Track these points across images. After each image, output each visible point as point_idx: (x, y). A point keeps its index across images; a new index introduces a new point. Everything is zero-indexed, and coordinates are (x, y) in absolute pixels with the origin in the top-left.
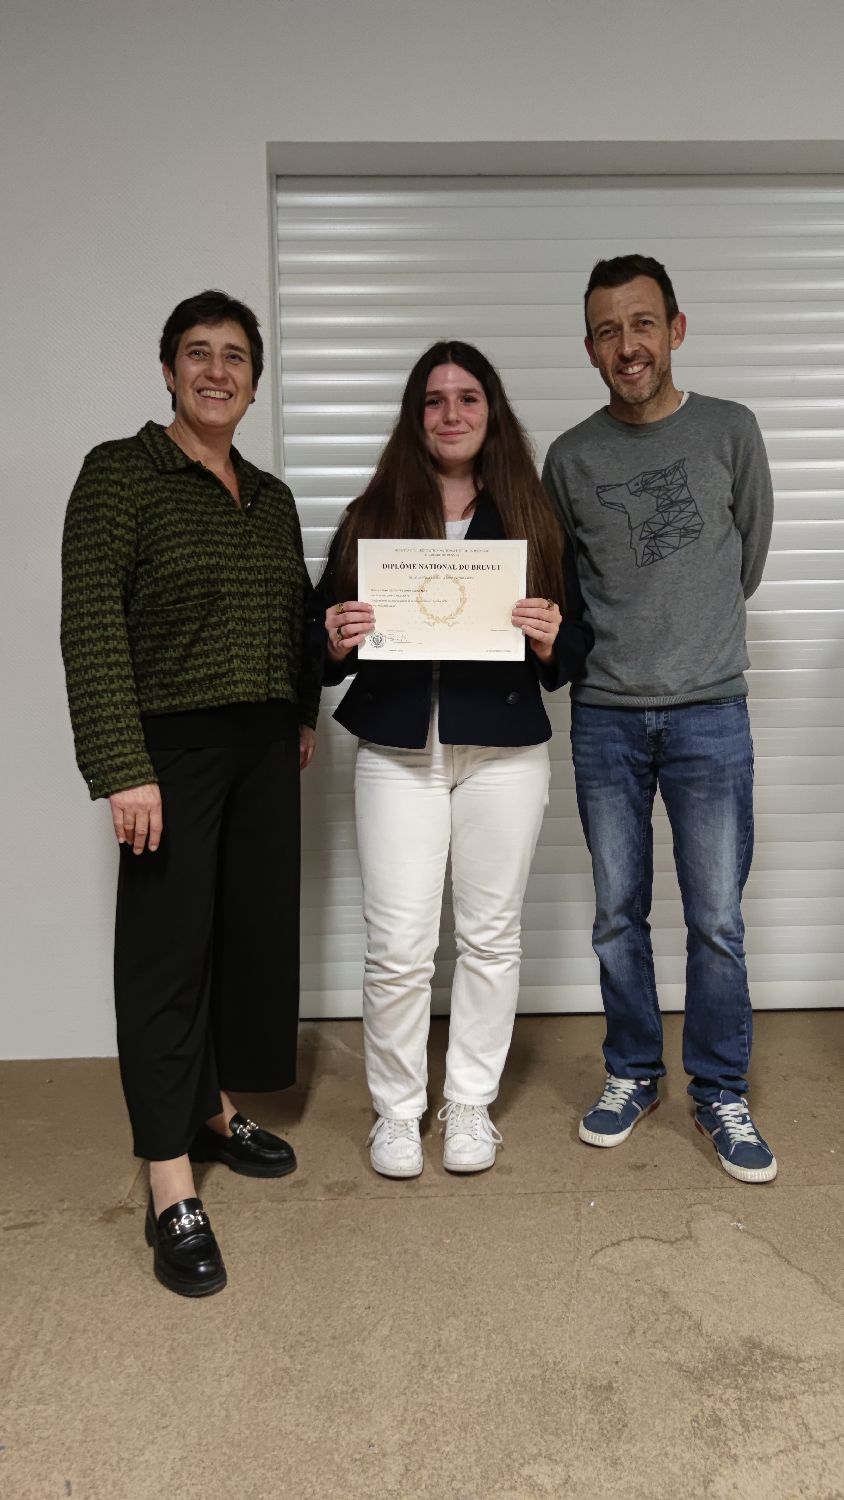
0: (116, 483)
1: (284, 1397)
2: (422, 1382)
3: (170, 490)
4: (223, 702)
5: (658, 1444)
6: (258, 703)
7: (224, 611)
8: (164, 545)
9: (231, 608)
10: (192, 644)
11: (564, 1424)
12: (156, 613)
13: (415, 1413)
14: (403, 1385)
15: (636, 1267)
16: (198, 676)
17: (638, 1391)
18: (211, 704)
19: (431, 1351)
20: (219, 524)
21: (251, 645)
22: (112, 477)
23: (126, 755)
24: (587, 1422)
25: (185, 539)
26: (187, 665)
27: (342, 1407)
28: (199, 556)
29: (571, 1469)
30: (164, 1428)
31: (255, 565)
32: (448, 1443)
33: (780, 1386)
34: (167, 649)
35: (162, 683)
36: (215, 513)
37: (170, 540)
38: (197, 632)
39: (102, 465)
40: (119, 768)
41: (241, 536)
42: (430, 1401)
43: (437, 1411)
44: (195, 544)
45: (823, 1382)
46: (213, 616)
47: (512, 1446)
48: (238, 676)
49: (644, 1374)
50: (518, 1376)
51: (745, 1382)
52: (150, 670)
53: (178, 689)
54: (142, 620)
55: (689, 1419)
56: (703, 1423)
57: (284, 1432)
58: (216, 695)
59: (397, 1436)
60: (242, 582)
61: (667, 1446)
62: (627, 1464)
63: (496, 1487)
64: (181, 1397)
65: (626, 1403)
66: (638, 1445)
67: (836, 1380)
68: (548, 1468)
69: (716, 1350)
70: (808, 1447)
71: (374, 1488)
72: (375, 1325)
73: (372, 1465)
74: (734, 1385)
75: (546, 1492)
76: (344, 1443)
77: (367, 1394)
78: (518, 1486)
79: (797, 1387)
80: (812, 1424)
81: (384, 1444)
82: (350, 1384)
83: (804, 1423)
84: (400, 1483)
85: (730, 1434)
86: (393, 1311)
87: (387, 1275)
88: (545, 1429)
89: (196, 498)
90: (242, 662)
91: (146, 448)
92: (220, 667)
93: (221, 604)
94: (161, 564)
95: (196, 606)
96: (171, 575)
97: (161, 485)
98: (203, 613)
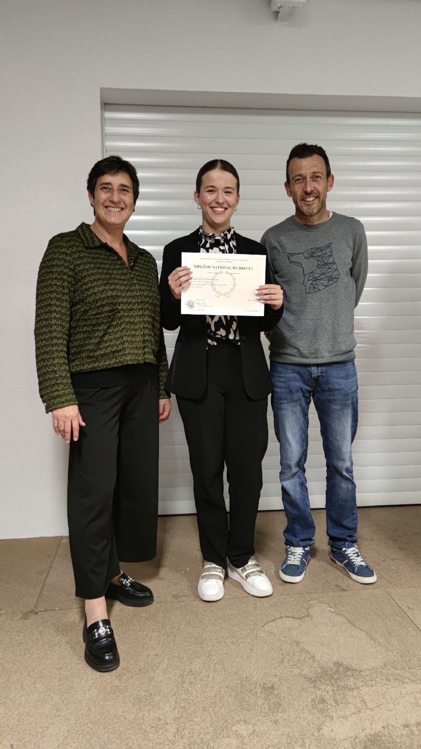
0: (63, 253)
2: (183, 689)
3: (91, 258)
4: (120, 365)
5: (296, 713)
6: (139, 365)
7: (120, 319)
8: (90, 285)
9: (123, 317)
10: (104, 336)
11: (252, 705)
12: (86, 320)
13: (181, 703)
14: (174, 691)
15: (284, 631)
16: (107, 351)
17: (286, 689)
18: (114, 366)
19: (187, 674)
20: (117, 274)
21: (135, 335)
23: (59, 390)
24: (263, 704)
25: (100, 282)
26: (101, 346)
27: (145, 702)
28: (107, 291)
29: (255, 726)
30: (58, 716)
31: (136, 295)
32: (197, 717)
33: (352, 683)
34: (91, 338)
35: (89, 356)
36: (114, 269)
37: (92, 283)
38: (106, 330)
39: (57, 244)
40: (55, 398)
41: (129, 280)
42: (187, 698)
43: (191, 702)
44: (105, 285)
45: (372, 681)
46: (114, 321)
47: (228, 717)
48: (127, 351)
49: (288, 681)
50: (229, 684)
51: (336, 682)
53: (97, 358)
54: (79, 324)
55: (310, 700)
56: (317, 702)
57: (117, 716)
58: (117, 361)
59: (172, 715)
60: (129, 304)
61: (300, 713)
62: (282, 723)
63: (221, 737)
64: (66, 702)
65: (280, 694)
66: (287, 714)
67: (378, 680)
68: (244, 726)
69: (322, 668)
70: (366, 710)
71: (162, 740)
72: (160, 664)
73: (161, 728)
74: (330, 684)
75: (244, 737)
76: (146, 720)
77: (157, 696)
78: (231, 735)
79: (360, 684)
80: (367, 701)
81: (166, 719)
82: (149, 691)
83: (363, 700)
84: (175, 736)
85: (330, 707)
86: (168, 656)
87: (165, 639)
88: (243, 708)
89: (105, 261)
90: (130, 344)
91: (80, 236)
92: (118, 347)
93: (119, 315)
94: (88, 296)
95: (106, 316)
96: (93, 301)
97: (87, 255)
98: (110, 320)
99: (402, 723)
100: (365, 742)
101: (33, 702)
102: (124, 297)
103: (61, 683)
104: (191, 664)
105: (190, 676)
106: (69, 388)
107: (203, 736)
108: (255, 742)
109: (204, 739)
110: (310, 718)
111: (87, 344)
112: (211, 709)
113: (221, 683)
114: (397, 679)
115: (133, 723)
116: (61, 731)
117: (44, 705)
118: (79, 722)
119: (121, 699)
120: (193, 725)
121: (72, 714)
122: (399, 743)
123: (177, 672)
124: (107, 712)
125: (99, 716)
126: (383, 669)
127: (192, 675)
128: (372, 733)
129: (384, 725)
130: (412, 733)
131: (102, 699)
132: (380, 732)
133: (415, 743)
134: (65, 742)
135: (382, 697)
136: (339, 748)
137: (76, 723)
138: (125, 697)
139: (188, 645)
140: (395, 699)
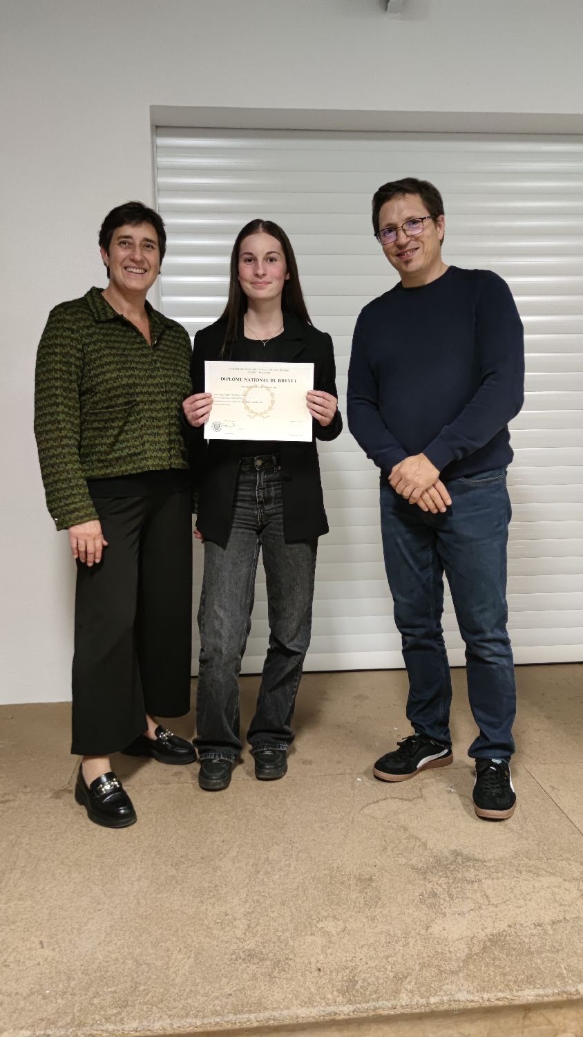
0: (68, 329)
1: (173, 891)
2: (257, 880)
3: (103, 334)
4: (139, 471)
5: (399, 908)
6: (163, 471)
7: (138, 413)
8: (99, 371)
9: (143, 411)
10: (119, 434)
11: (343, 899)
12: (96, 414)
13: (254, 896)
14: (246, 882)
15: (388, 814)
16: (123, 454)
17: (388, 881)
18: (132, 472)
19: (262, 864)
20: (135, 356)
21: (158, 434)
22: (65, 325)
23: (76, 503)
24: (357, 898)
25: (113, 367)
26: (115, 447)
27: (208, 895)
28: (122, 378)
29: (347, 923)
31: (159, 382)
32: (273, 912)
33: (472, 876)
34: (102, 437)
35: (100, 459)
36: (132, 349)
37: (103, 367)
38: (122, 427)
39: (59, 318)
40: (72, 512)
41: (150, 363)
42: (262, 890)
43: (267, 895)
44: (119, 370)
45: (498, 873)
46: (131, 416)
47: (312, 912)
48: (148, 454)
49: (391, 872)
50: (316, 875)
51: (452, 874)
52: (93, 450)
53: (110, 463)
54: (87, 418)
55: (418, 894)
56: (426, 896)
57: (173, 909)
58: (135, 466)
59: (243, 909)
60: (150, 394)
61: (404, 909)
62: (380, 920)
63: (303, 934)
64: (108, 894)
65: (380, 887)
66: (387, 909)
67: (506, 871)
68: (333, 923)
69: (435, 857)
70: (488, 907)
71: (229, 937)
72: (228, 851)
73: (228, 925)
74: (445, 876)
75: (332, 935)
76: (210, 914)
77: (223, 888)
78: (315, 933)
79: (482, 876)
80: (490, 895)
81: (235, 914)
82: (213, 882)
83: (485, 895)
84: (245, 934)
85: (442, 902)
86: (239, 843)
87: (234, 823)
88: (332, 903)
89: (120, 339)
90: (151, 445)
91: (88, 306)
92: (137, 449)
93: (137, 408)
94: (98, 384)
95: (121, 410)
96: (104, 391)
97: (97, 331)
98: (126, 415)
99: (534, 921)
100: (484, 942)
101: (68, 894)
102: (144, 385)
103: (103, 872)
104: (268, 851)
105: (266, 866)
106: (87, 500)
107: (279, 934)
108: (345, 940)
109: (282, 937)
112: (291, 903)
113: (305, 874)
114: (531, 872)
115: (193, 918)
116: (102, 927)
117: (82, 897)
118: (124, 917)
119: (179, 891)
120: (269, 921)
121: (116, 907)
122: (528, 943)
123: (250, 860)
124: (161, 905)
125: (151, 911)
126: (513, 859)
127: (268, 864)
128: (495, 932)
129: (510, 924)
130: (545, 932)
131: (155, 891)
132: (504, 931)
133: (548, 944)
134: (108, 940)
135: (510, 891)
136: (451, 949)
137: (122, 918)
138: (183, 888)
139: (264, 830)
140: (528, 894)
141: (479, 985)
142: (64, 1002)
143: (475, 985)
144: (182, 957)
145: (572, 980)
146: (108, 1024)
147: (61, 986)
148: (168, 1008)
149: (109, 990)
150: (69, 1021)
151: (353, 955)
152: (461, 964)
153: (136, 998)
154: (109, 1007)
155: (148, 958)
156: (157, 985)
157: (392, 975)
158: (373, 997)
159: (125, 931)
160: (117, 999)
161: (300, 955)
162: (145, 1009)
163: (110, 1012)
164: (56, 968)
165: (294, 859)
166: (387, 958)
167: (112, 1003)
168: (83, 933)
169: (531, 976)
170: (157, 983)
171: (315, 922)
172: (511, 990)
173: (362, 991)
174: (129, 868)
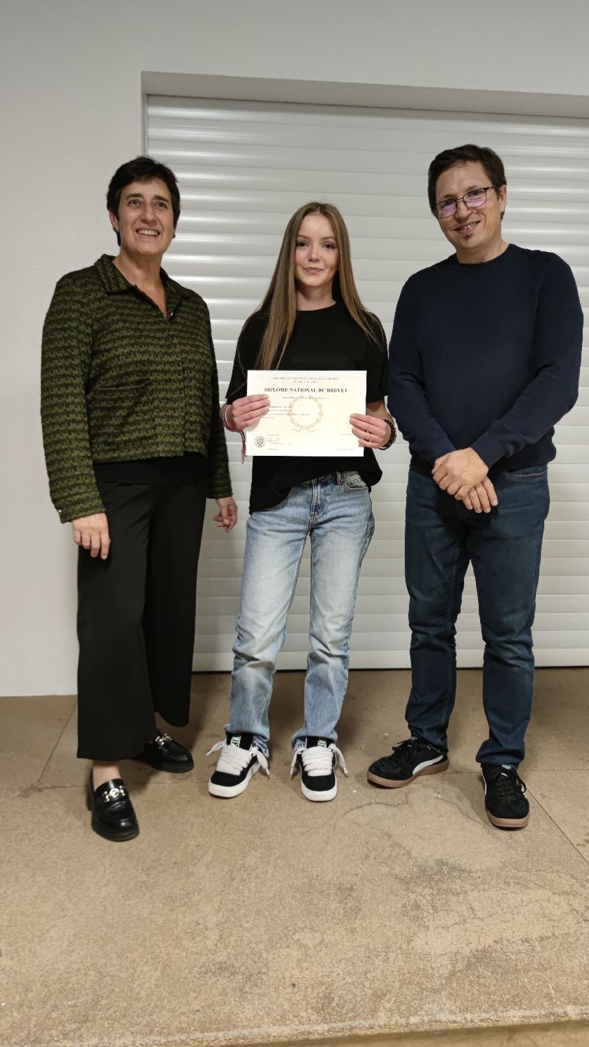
0: (78, 303)
1: (143, 898)
2: (232, 888)
3: (115, 307)
4: (149, 456)
5: (380, 920)
6: (175, 458)
7: (151, 393)
9: (156, 391)
10: (128, 415)
11: (321, 910)
12: (105, 392)
13: (227, 905)
14: (220, 890)
15: (372, 820)
16: (132, 437)
17: (369, 891)
18: (141, 458)
19: (238, 870)
20: (150, 331)
21: (172, 417)
22: (75, 299)
23: (80, 494)
24: (336, 909)
25: (125, 342)
26: (124, 430)
27: (180, 902)
28: (135, 354)
29: (325, 935)
30: (63, 917)
31: (176, 360)
32: (248, 922)
33: (458, 887)
34: (111, 418)
35: (107, 442)
36: (147, 323)
37: (114, 342)
38: (131, 408)
39: (67, 290)
40: (76, 503)
41: (166, 339)
42: (237, 898)
43: (241, 903)
44: (132, 345)
45: (485, 884)
46: (143, 396)
47: (288, 923)
48: (159, 439)
49: (373, 881)
50: (294, 883)
51: (437, 885)
52: (99, 432)
53: (118, 446)
54: (96, 397)
55: (400, 906)
56: (409, 908)
57: (142, 917)
58: (145, 451)
59: (215, 918)
60: (165, 372)
61: (386, 921)
62: (360, 932)
63: (278, 946)
64: (74, 899)
65: (361, 897)
66: (368, 921)
67: (492, 883)
68: (310, 935)
69: (419, 867)
70: (473, 920)
71: (199, 948)
72: (202, 856)
73: (199, 935)
74: (429, 886)
75: (309, 948)
76: (181, 923)
77: (196, 895)
78: (291, 945)
79: (468, 887)
80: (476, 908)
81: (207, 924)
82: (186, 889)
83: (471, 908)
84: (216, 945)
85: (425, 914)
86: (214, 847)
87: (211, 826)
88: (310, 913)
89: (135, 312)
90: (163, 429)
91: (99, 275)
92: (147, 432)
93: (150, 388)
94: (109, 359)
95: (133, 389)
96: (115, 367)
97: (109, 302)
98: (137, 394)
99: (521, 937)
100: (469, 958)
101: (30, 899)
102: (159, 363)
103: (69, 876)
104: (244, 857)
105: (242, 873)
107: (255, 946)
108: (322, 954)
109: (256, 950)
110: (397, 927)
111: (106, 426)
112: (267, 913)
113: (283, 882)
114: (519, 884)
115: (162, 927)
116: (65, 935)
117: (45, 902)
118: (90, 925)
119: (148, 897)
120: (242, 931)
121: (81, 914)
122: (514, 961)
123: (225, 866)
124: (129, 913)
125: (118, 919)
126: (499, 870)
127: (244, 871)
128: (480, 948)
129: (496, 939)
130: (533, 949)
131: (123, 897)
132: (490, 947)
133: (535, 961)
134: (70, 949)
135: (497, 904)
136: (434, 966)
137: (86, 926)
138: (153, 894)
139: (242, 834)
140: (515, 908)
141: (462, 1004)
142: (20, 1016)
143: (458, 1004)
144: (149, 968)
145: (561, 1001)
146: (66, 1041)
147: (18, 998)
148: (130, 1024)
149: (69, 1003)
150: (24, 1037)
151: (330, 970)
152: (444, 982)
153: (97, 1013)
154: (68, 1022)
155: (113, 969)
156: (120, 999)
157: (370, 992)
158: (350, 1015)
159: (89, 940)
160: (77, 1013)
161: (274, 969)
162: (106, 1025)
163: (69, 1027)
164: (13, 978)
165: (272, 866)
166: (366, 974)
167: (70, 1017)
168: (45, 941)
169: (517, 996)
170: (120, 997)
171: (291, 933)
172: (496, 1010)
173: (338, 1009)
174: (97, 873)
